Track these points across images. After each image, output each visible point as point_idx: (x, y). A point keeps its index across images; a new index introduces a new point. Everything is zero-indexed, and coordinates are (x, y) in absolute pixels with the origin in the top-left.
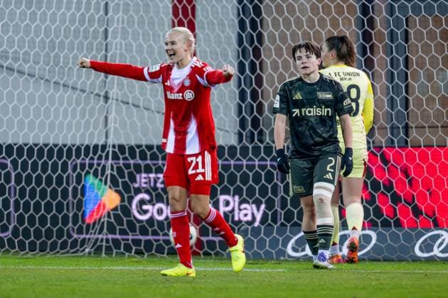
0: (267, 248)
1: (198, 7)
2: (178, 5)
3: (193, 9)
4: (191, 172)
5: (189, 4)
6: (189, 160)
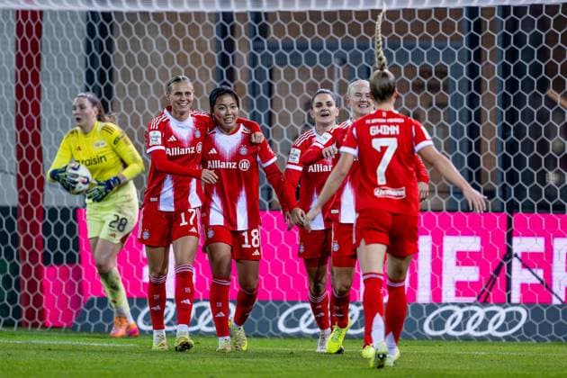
1: (44, 57)
2: (22, 53)
3: (39, 58)
5: (35, 53)
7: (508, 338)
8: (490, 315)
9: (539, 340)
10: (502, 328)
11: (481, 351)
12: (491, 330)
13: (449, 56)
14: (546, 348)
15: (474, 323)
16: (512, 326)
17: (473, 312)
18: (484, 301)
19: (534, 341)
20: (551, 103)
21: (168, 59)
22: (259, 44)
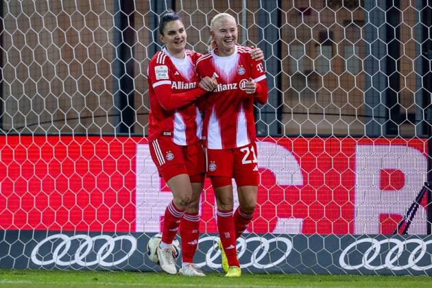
0: (9, 254)
4: (244, 162)
6: (242, 150)
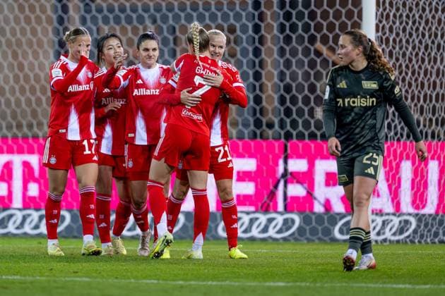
7: (285, 239)
8: (270, 220)
9: (309, 240)
10: (280, 232)
11: (263, 250)
12: (272, 232)
13: (238, 17)
14: (315, 247)
15: (258, 227)
16: (288, 229)
17: (257, 219)
18: (266, 210)
19: (305, 242)
20: (318, 54)
21: (17, 20)
22: (88, 8)
